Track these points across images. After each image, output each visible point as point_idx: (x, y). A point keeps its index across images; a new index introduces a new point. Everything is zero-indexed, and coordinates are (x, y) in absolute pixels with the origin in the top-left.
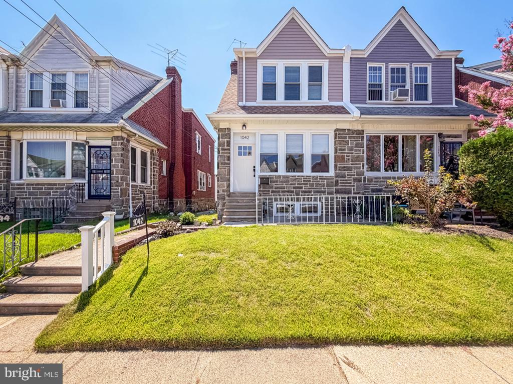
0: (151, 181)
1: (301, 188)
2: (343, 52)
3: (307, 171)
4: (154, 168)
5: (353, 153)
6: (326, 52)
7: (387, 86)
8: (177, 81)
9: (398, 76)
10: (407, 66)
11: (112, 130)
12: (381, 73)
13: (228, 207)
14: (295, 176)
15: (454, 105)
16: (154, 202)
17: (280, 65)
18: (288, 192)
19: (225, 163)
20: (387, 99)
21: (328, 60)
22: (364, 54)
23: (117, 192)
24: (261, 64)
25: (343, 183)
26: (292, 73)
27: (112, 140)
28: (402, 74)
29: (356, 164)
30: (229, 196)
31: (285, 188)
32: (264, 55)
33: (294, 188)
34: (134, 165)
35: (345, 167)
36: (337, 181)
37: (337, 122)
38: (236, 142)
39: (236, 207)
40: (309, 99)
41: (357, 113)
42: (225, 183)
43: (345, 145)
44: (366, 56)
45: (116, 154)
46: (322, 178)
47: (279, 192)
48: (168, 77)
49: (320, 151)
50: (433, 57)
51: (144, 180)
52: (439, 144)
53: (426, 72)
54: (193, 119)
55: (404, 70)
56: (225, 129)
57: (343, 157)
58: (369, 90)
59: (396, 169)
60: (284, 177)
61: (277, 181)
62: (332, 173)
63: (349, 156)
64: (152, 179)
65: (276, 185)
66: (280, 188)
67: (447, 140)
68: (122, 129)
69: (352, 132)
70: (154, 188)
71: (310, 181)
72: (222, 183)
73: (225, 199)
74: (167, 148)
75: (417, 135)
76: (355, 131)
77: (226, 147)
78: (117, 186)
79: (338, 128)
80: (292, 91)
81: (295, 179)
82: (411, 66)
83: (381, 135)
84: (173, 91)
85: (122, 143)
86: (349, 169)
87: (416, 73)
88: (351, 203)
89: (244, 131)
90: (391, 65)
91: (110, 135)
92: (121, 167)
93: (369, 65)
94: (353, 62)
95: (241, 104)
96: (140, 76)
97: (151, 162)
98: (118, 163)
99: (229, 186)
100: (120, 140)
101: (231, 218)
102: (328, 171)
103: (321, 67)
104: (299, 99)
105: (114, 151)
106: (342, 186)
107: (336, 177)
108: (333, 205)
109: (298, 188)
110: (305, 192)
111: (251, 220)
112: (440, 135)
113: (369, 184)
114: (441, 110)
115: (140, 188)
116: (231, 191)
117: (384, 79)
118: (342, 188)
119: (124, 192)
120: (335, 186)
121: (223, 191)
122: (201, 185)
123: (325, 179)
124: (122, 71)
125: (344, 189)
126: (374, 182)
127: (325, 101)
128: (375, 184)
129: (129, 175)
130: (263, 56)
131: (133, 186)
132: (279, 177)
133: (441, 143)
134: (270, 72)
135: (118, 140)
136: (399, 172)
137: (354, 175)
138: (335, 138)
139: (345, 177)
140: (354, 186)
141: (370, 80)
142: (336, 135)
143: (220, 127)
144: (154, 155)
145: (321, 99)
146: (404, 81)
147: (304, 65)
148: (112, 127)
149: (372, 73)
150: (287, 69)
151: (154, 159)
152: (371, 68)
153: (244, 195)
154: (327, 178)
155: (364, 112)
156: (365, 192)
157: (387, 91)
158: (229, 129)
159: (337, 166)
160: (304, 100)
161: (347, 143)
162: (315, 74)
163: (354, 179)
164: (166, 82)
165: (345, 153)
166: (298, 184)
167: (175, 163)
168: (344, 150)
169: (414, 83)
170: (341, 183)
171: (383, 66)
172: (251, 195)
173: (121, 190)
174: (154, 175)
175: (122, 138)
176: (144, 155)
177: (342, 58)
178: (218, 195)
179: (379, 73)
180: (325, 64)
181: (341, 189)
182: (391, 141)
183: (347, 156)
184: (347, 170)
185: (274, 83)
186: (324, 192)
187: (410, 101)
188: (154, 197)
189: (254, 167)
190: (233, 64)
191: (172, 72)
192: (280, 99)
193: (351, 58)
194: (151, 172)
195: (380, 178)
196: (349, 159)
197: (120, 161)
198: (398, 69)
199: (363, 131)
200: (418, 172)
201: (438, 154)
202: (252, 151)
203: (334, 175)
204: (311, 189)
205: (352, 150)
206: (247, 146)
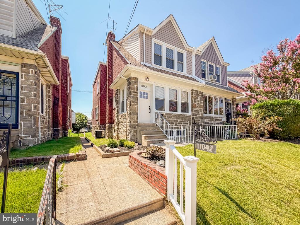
0: (46, 112)
1: (178, 121)
2: (193, 49)
3: (180, 111)
6: (186, 47)
9: (211, 69)
10: (214, 65)
14: (175, 114)
15: (227, 87)
18: (172, 123)
19: (135, 102)
20: (208, 79)
21: (186, 51)
23: (29, 121)
24: (154, 41)
25: (196, 119)
29: (200, 109)
30: (137, 125)
31: (170, 121)
33: (174, 121)
35: (196, 110)
36: (193, 118)
37: (193, 86)
40: (178, 70)
41: (205, 83)
44: (201, 55)
45: (29, 82)
49: (184, 101)
50: (222, 64)
52: (225, 103)
53: (219, 70)
55: (212, 66)
56: (135, 78)
60: (169, 114)
62: (190, 113)
63: (197, 105)
70: (49, 118)
71: (181, 117)
72: (134, 116)
73: (135, 128)
77: (136, 91)
78: (29, 114)
79: (193, 89)
83: (207, 96)
85: (36, 72)
89: (147, 82)
90: (209, 63)
93: (202, 60)
94: (196, 56)
98: (31, 91)
99: (137, 119)
100: (33, 68)
102: (188, 112)
103: (183, 54)
104: (173, 69)
105: (25, 78)
107: (193, 116)
109: (176, 121)
110: (179, 123)
112: (225, 99)
115: (42, 118)
116: (139, 122)
117: (207, 69)
119: (37, 121)
120: (192, 120)
121: (134, 122)
123: (188, 116)
126: (206, 119)
130: (155, 36)
132: (167, 114)
135: (30, 68)
136: (213, 114)
137: (200, 115)
138: (192, 94)
139: (197, 116)
140: (200, 121)
141: (202, 67)
142: (192, 92)
143: (132, 76)
145: (182, 72)
146: (213, 71)
152: (202, 62)
154: (186, 116)
159: (193, 110)
160: (176, 70)
161: (197, 98)
165: (196, 103)
166: (176, 119)
168: (196, 101)
169: (216, 74)
171: (206, 62)
172: (151, 125)
173: (34, 119)
175: (36, 67)
177: (192, 52)
179: (205, 65)
180: (185, 53)
184: (197, 112)
185: (160, 55)
186: (187, 124)
187: (215, 82)
189: (150, 106)
192: (164, 66)
193: (196, 54)
195: (208, 117)
197: (33, 89)
199: (203, 92)
202: (149, 96)
203: (191, 115)
204: (181, 121)
205: (199, 102)
206: (145, 92)
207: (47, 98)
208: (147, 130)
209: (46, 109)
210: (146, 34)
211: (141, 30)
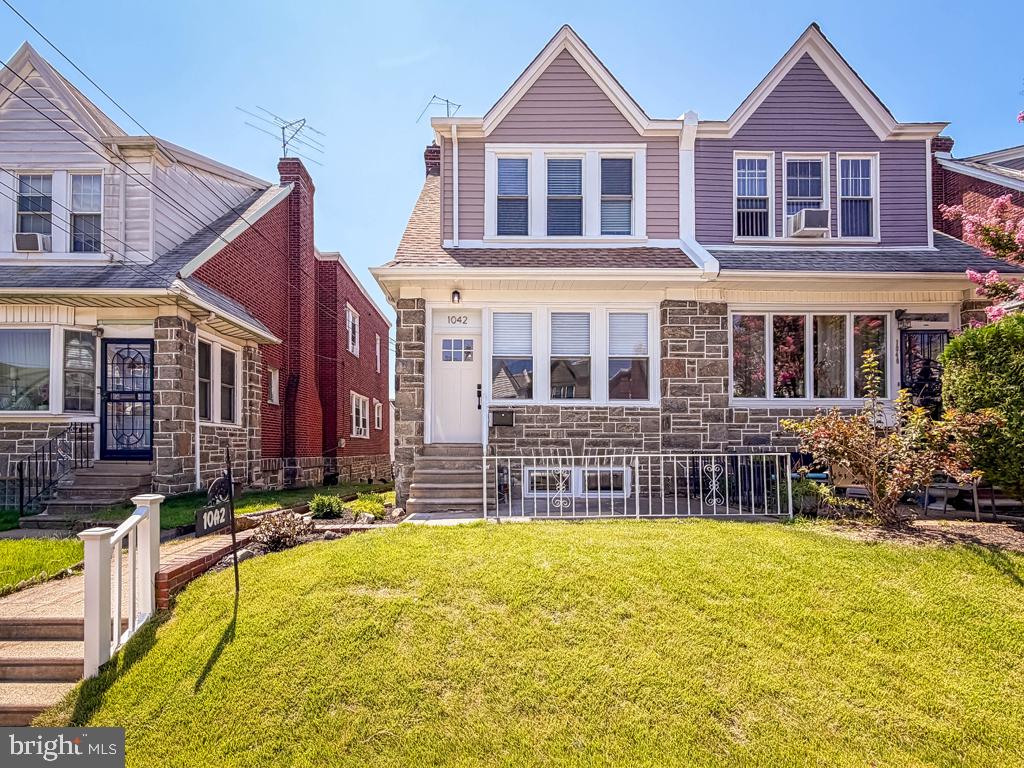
0: (244, 419)
1: (586, 434)
2: (679, 126)
3: (599, 395)
4: (251, 387)
5: (702, 356)
6: (642, 126)
7: (779, 203)
8: (303, 190)
9: (804, 180)
10: (824, 158)
11: (155, 303)
12: (765, 175)
13: (418, 478)
14: (572, 408)
15: (931, 247)
16: (250, 464)
17: (538, 157)
18: (556, 443)
19: (413, 379)
20: (779, 232)
21: (645, 145)
22: (727, 132)
23: (167, 443)
24: (494, 153)
25: (681, 423)
26: (564, 173)
27: (156, 326)
28: (813, 175)
29: (710, 381)
30: (421, 452)
31: (548, 436)
32: (500, 134)
33: (570, 435)
34: (206, 380)
35: (684, 387)
36: (668, 418)
37: (665, 285)
38: (438, 330)
39: (437, 477)
40: (602, 233)
41: (712, 266)
42: (413, 425)
43: (685, 337)
44: (730, 136)
45: (166, 357)
46: (632, 412)
47: (535, 443)
48: (284, 182)
49: (627, 350)
50: (883, 137)
51: (228, 415)
52: (897, 336)
53: (867, 173)
54: (340, 276)
55: (816, 167)
56: (413, 300)
57: (680, 366)
58: (739, 213)
59: (800, 391)
60: (547, 409)
61: (530, 420)
62: (654, 400)
63: (693, 363)
64: (248, 414)
65: (527, 427)
66: (537, 435)
67: (916, 325)
68: (179, 300)
69: (701, 307)
70: (251, 432)
71: (605, 419)
72: (407, 423)
73: (412, 459)
74: (280, 341)
75: (848, 314)
76: (707, 305)
77: (414, 342)
78: (168, 429)
79: (668, 298)
80: (565, 215)
81: (570, 414)
82: (833, 159)
83: (767, 314)
84: (294, 214)
85: (178, 334)
86: (694, 391)
87: (845, 174)
88: (698, 471)
89: (457, 306)
90: (788, 156)
91: (151, 314)
92: (176, 388)
93: (739, 155)
94: (702, 149)
95: (448, 244)
96: (220, 180)
97: (245, 373)
98: (170, 377)
99: (421, 430)
100: (173, 326)
101: (426, 504)
102: (645, 396)
103: (631, 160)
104: (580, 234)
105: (161, 350)
106: (678, 429)
107: (664, 411)
108: (659, 473)
109: (578, 434)
110: (595, 444)
111: (473, 508)
112: (900, 315)
113: (740, 427)
114: (903, 257)
115: (219, 434)
116: (427, 441)
117: (773, 188)
118: (679, 436)
119: (183, 445)
120: (663, 430)
121: (409, 441)
122: (358, 424)
123: (639, 414)
124: (180, 169)
125: (683, 437)
126: (752, 420)
127: (639, 236)
128: (753, 427)
129: (194, 405)
130: (498, 136)
131: (204, 429)
132: (537, 409)
133: (903, 332)
134: (514, 172)
135: (169, 326)
136: (807, 398)
137: (706, 406)
138: (663, 322)
139: (686, 410)
140: (705, 430)
141: (741, 190)
142: (664, 314)
143: (402, 297)
144: (250, 359)
145: (629, 233)
146: (818, 191)
147: (591, 157)
148: (156, 297)
149: (744, 175)
150: (553, 166)
151: (251, 368)
152: (741, 164)
153: (457, 449)
154: (645, 412)
155: (727, 262)
156: (730, 443)
157: (779, 215)
158: (422, 302)
159: (666, 384)
160: (592, 235)
161: (689, 332)
162: (617, 175)
163: (704, 416)
164: (277, 193)
165: (684, 355)
166: (579, 426)
167: (298, 377)
168: (682, 348)
169: (839, 197)
170: (675, 424)
171: (770, 158)
172: (473, 451)
173: (176, 438)
174: (251, 404)
175: (179, 321)
176: (228, 358)
177: (677, 140)
178: (396, 451)
179: (760, 175)
180: (638, 154)
181: (675, 437)
182: (789, 327)
183: (690, 363)
184: (689, 395)
185: (523, 197)
186: (638, 444)
187: (832, 239)
188: (250, 453)
189: (479, 387)
190: (430, 152)
191: (291, 169)
192: (538, 234)
193: (697, 140)
194: (244, 397)
195: (765, 412)
196: (693, 370)
197: (173, 373)
198: (804, 165)
199: (725, 305)
200: (849, 400)
201: (895, 358)
202: (475, 350)
203: (659, 406)
204: (607, 436)
205: (702, 349)
206: (463, 338)
207: (245, 383)
208: (444, 469)
209: (244, 411)
210: (460, 141)
211: (442, 134)
